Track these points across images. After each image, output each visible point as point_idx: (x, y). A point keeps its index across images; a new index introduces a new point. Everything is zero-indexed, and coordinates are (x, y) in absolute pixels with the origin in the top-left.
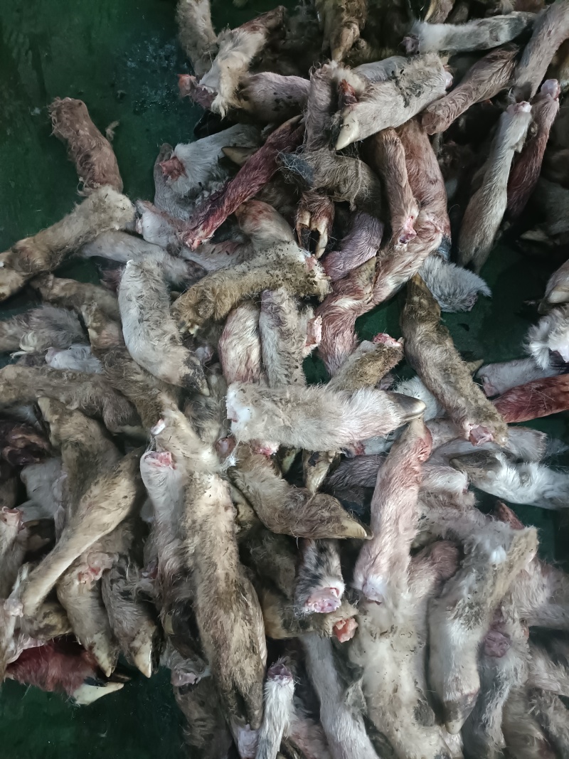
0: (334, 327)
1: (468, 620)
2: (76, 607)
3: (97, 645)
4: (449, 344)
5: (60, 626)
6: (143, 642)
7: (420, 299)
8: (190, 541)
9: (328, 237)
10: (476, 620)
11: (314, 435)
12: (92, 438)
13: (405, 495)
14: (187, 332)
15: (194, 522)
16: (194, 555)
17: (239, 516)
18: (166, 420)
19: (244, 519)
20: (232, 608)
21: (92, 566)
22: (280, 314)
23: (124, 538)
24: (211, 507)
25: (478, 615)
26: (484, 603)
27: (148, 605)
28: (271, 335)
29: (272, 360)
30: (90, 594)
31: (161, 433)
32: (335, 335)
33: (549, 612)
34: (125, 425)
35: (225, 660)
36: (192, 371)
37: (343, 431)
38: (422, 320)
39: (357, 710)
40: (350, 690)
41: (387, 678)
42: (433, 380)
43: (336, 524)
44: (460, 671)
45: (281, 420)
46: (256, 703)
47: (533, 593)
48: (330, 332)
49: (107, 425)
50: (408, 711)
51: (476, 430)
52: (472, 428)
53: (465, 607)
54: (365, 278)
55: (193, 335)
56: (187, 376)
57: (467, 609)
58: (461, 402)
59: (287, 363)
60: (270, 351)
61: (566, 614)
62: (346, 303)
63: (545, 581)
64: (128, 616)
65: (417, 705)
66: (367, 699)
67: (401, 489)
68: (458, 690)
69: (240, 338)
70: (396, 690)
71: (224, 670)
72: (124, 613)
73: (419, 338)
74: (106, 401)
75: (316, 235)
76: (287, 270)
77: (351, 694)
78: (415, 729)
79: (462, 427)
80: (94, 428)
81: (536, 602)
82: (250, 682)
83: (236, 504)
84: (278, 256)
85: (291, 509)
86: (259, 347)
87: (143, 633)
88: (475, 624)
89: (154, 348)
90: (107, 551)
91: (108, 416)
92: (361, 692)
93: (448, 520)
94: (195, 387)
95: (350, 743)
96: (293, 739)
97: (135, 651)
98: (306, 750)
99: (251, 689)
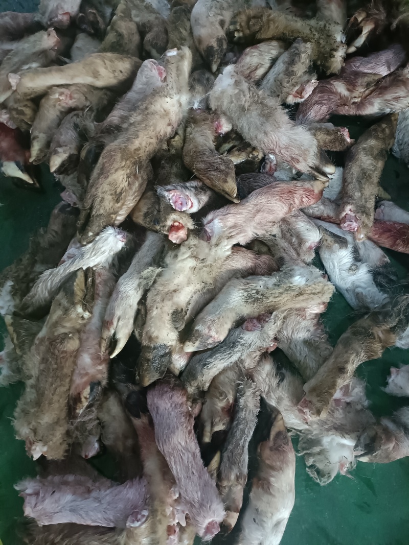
0: (320, 97)
1: (249, 297)
2: (46, 112)
3: (38, 139)
4: (380, 164)
5: (28, 117)
6: (65, 152)
7: (386, 127)
8: (135, 114)
9: (365, 41)
10: (254, 301)
11: (255, 126)
12: (130, 40)
13: (276, 203)
14: (233, 33)
15: (146, 108)
16: (131, 124)
17: (173, 140)
18: (180, 51)
19: (174, 143)
20: (127, 160)
21: (72, 95)
22: (297, 59)
23: (101, 99)
24: (162, 110)
25: (258, 300)
26: (267, 298)
27: (83, 136)
28: (280, 66)
29: (268, 82)
30: (58, 113)
31: (171, 57)
32: (317, 103)
33: (298, 348)
34: (154, 48)
35: (99, 184)
36: (217, 48)
37: (274, 137)
38: (377, 138)
39: (144, 282)
40: (151, 268)
41: (176, 281)
42: (351, 173)
43: (224, 177)
44: (219, 318)
45: (244, 99)
46: (95, 228)
47: (299, 328)
48: (316, 98)
49: (144, 41)
50: (172, 306)
51: (351, 216)
52: (349, 212)
53: (254, 290)
54: (365, 81)
55: (235, 37)
56: (212, 47)
57: (254, 291)
58: (357, 195)
59: (275, 89)
60: (271, 76)
61: (307, 357)
62: (340, 88)
63: (312, 329)
64: (68, 135)
65: (180, 310)
66: (155, 282)
67: (278, 197)
68: (209, 327)
69: (261, 55)
70: (175, 291)
71: (93, 190)
72: (67, 133)
73: (365, 146)
74: (155, 29)
75: (359, 32)
76: (323, 37)
77: (149, 270)
78: (167, 318)
79: (344, 207)
80: (136, 38)
81: (296, 334)
82: (102, 211)
83: (176, 133)
84: (325, 26)
85: (205, 154)
86: (267, 70)
87: (68, 148)
88: (251, 303)
89: (208, 16)
90: (87, 96)
91: (149, 37)
92: (155, 275)
93: (287, 253)
94: (211, 59)
95: (125, 295)
96: (96, 274)
97: (56, 152)
98: (98, 286)
99: (98, 216)
